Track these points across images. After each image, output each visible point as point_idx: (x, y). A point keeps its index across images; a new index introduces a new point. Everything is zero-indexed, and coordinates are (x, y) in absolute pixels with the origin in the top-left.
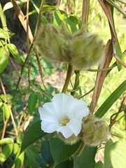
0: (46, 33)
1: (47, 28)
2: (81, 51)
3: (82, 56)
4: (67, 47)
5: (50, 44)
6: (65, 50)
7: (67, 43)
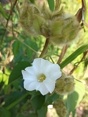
0: (29, 14)
1: (29, 9)
2: (59, 32)
3: (60, 36)
4: (47, 27)
5: (32, 23)
6: (45, 29)
7: (47, 24)
